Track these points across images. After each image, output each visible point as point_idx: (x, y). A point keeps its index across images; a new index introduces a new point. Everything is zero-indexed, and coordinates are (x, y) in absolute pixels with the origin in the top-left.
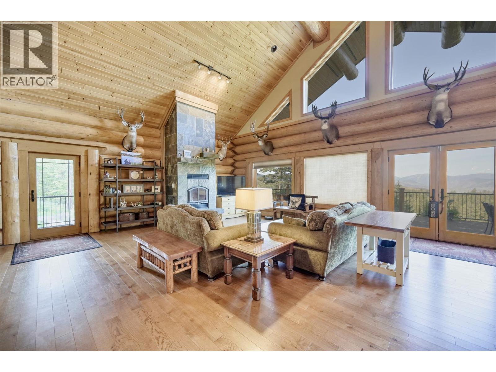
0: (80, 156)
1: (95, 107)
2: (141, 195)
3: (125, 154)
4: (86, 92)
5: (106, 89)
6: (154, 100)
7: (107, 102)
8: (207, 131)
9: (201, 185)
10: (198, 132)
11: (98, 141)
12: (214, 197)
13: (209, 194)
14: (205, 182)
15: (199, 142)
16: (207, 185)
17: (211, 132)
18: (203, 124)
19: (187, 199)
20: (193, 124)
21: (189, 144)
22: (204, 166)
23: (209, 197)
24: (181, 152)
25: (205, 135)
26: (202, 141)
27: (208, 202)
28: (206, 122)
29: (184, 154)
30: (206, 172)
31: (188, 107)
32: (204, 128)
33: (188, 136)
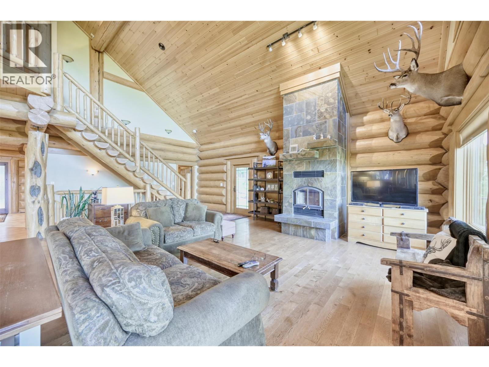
0: (249, 164)
3: (265, 159)
5: (248, 114)
8: (323, 111)
9: (311, 184)
10: (309, 117)
11: (257, 152)
12: (334, 203)
13: (325, 198)
14: (318, 181)
15: (309, 130)
16: (320, 185)
17: (329, 109)
18: (316, 104)
19: (292, 201)
20: (301, 111)
21: (296, 137)
22: (317, 160)
23: (325, 202)
24: (287, 149)
25: (319, 117)
26: (314, 127)
27: (322, 209)
28: (322, 98)
29: (289, 150)
30: (320, 168)
31: (296, 94)
32: (317, 109)
33: (295, 127)
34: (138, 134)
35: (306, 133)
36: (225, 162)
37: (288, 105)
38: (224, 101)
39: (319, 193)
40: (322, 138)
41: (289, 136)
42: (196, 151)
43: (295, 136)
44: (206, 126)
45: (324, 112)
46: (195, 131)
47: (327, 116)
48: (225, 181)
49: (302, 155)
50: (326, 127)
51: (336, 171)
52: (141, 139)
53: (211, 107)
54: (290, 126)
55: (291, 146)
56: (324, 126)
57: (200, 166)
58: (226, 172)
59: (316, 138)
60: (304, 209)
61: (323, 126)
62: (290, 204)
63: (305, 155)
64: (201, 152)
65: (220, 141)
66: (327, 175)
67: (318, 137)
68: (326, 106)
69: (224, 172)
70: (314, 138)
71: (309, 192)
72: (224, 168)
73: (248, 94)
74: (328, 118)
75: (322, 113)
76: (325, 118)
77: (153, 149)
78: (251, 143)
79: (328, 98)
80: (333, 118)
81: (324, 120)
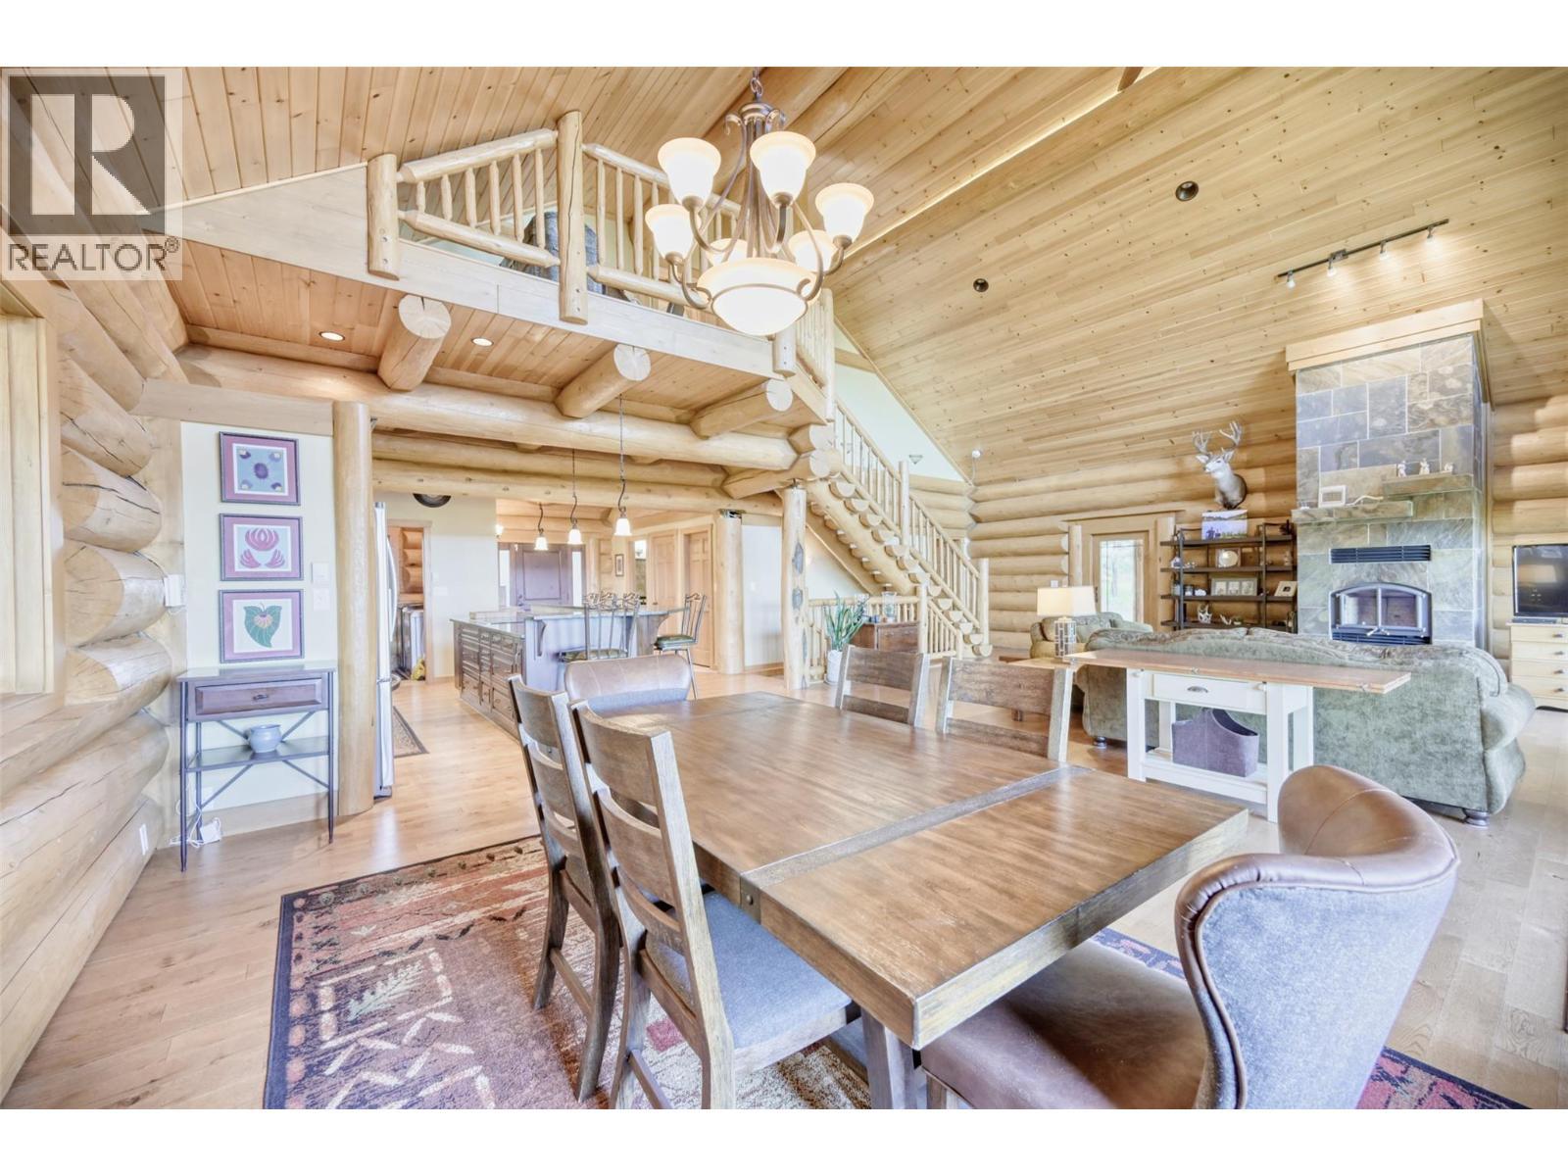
0: (1147, 531)
1: (1165, 443)
2: (1255, 602)
3: (1210, 519)
4: (1139, 427)
5: (1160, 411)
6: (1255, 389)
7: (1176, 428)
8: (1426, 408)
9: (1390, 578)
10: (1380, 423)
11: (1174, 501)
12: (1465, 618)
13: (1434, 609)
14: (1412, 572)
15: (1383, 452)
16: (1420, 580)
17: (1445, 405)
18: (1402, 392)
19: (1328, 617)
20: (1358, 406)
21: (1339, 468)
22: (1409, 520)
23: (1434, 619)
24: (1310, 496)
25: (1414, 422)
26: (1399, 445)
27: (1427, 635)
28: (1421, 378)
29: (1317, 498)
30: (1420, 540)
31: (1338, 368)
32: (1407, 404)
33: (1338, 445)
34: (905, 477)
35: (1370, 459)
36: (1064, 527)
37: (1313, 394)
38: (1099, 386)
39: (1415, 597)
40: (1425, 470)
41: (1316, 466)
42: (965, 503)
43: (1335, 465)
44: (1018, 440)
45: (1431, 409)
46: (976, 454)
47: (1441, 420)
48: (1064, 574)
49: (1366, 511)
50: (1437, 445)
51: (1469, 545)
52: (912, 488)
53: (1054, 399)
54: (1319, 442)
55: (1323, 490)
56: (1430, 442)
57: (974, 539)
58: (1068, 553)
59: (1409, 472)
60: (1369, 634)
61: (1426, 444)
62: (1321, 627)
63: (1375, 511)
64: (976, 502)
65: (1044, 474)
66: (1443, 555)
67: (1414, 469)
68: (1437, 397)
69: (1058, 552)
70: (1402, 471)
71: (1383, 597)
72: (1064, 542)
73: (1181, 370)
74: (1443, 423)
75: (1422, 412)
76: (1433, 423)
77: (929, 507)
78: (1154, 478)
79: (1443, 377)
80: (1460, 425)
81: (1429, 430)
